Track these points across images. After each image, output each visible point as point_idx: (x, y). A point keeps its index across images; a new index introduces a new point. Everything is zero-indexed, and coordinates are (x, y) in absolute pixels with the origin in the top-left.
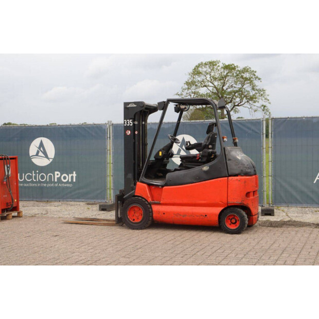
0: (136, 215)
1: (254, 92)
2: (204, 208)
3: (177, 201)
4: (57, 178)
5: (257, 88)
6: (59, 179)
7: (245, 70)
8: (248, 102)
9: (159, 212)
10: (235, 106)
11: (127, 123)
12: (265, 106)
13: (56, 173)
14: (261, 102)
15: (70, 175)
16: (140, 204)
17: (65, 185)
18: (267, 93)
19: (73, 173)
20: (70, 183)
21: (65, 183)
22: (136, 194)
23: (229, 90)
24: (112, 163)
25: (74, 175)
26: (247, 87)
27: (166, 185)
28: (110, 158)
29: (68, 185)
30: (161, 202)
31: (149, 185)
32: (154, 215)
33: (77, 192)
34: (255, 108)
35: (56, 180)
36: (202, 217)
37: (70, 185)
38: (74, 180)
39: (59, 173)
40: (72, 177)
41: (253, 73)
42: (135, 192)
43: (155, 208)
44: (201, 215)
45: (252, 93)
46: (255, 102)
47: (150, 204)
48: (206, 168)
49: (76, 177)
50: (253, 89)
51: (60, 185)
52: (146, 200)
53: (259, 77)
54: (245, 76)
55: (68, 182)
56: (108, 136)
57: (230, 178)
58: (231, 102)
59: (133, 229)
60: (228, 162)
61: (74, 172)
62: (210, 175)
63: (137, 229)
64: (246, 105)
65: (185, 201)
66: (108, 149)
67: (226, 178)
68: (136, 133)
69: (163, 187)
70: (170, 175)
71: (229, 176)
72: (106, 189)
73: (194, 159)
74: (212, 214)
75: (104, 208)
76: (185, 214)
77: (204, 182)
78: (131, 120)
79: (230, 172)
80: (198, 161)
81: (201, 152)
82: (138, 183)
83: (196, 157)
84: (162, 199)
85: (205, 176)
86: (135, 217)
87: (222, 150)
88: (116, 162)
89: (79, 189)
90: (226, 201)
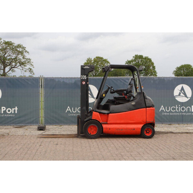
0: (92, 130)
1: (24, 60)
2: (133, 125)
3: (118, 122)
4: (3, 111)
5: (26, 58)
6: (5, 112)
7: (19, 46)
8: (20, 65)
9: (107, 128)
10: (12, 68)
11: (83, 77)
12: (31, 69)
13: (2, 108)
14: (28, 66)
15: (13, 109)
16: (96, 124)
17: (10, 115)
18: (32, 61)
19: (15, 108)
20: (13, 114)
21: (9, 114)
22: (93, 119)
23: (8, 58)
24: (44, 101)
25: (16, 109)
26: (20, 57)
27: (111, 113)
28: (42, 99)
29: (11, 115)
30: (108, 122)
31: (100, 113)
32: (104, 130)
33: (18, 119)
34: (25, 69)
35: (2, 112)
36: (132, 130)
37: (14, 116)
38: (16, 112)
39: (5, 108)
40: (15, 110)
41: (24, 48)
42: (92, 117)
43: (104, 126)
44: (132, 129)
45: (23, 60)
46: (25, 66)
47: (101, 124)
48: (133, 103)
50: (23, 58)
51: (5, 115)
52: (99, 122)
53: (28, 51)
54: (18, 49)
55: (11, 113)
56: (41, 85)
57: (147, 108)
58: (10, 65)
59: (91, 139)
60: (146, 100)
61: (16, 107)
62: (136, 107)
63: (94, 139)
64: (19, 67)
65: (122, 122)
66: (41, 93)
67: (145, 109)
68: (88, 83)
69: (108, 114)
70: (112, 107)
71: (146, 107)
72: (39, 117)
73: (124, 98)
74: (138, 128)
75: (41, 129)
76: (122, 129)
77: (133, 111)
78: (85, 76)
79: (147, 105)
80: (126, 100)
81: (128, 95)
82: (93, 112)
83: (124, 97)
84: (108, 121)
85: (133, 108)
86: (91, 132)
87: (142, 94)
88: (46, 101)
89: (19, 117)
90: (145, 121)
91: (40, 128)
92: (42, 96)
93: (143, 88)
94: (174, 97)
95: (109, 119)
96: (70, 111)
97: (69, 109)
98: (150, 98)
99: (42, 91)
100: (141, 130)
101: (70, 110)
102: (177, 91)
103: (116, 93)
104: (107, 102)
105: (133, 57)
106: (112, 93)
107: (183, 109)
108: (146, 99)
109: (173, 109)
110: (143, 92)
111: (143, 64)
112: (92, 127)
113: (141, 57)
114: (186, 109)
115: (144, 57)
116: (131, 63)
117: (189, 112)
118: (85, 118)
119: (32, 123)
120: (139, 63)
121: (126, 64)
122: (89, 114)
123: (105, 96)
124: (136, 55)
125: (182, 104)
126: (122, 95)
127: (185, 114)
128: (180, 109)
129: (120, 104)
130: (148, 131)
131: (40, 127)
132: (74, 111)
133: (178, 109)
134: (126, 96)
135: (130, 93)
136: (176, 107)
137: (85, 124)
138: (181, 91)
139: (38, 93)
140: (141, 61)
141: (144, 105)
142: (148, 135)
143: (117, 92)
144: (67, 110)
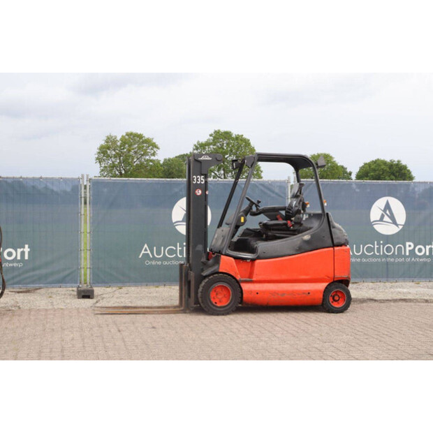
0: (220, 297)
2: (306, 284)
9: (251, 292)
11: (197, 181)
15: (19, 251)
16: (229, 284)
17: (11, 265)
19: (24, 248)
20: (19, 261)
21: (9, 261)
22: (220, 271)
25: (27, 249)
27: (259, 258)
28: (86, 227)
29: (15, 265)
30: (254, 279)
31: (236, 258)
32: (245, 295)
33: (31, 274)
36: (304, 295)
37: (20, 265)
38: (26, 258)
40: (23, 253)
42: (218, 268)
43: (245, 287)
44: (304, 293)
47: (238, 282)
48: (307, 237)
49: (29, 252)
52: (234, 278)
55: (15, 260)
57: (336, 248)
59: (218, 315)
60: (333, 230)
61: (27, 246)
62: (312, 246)
63: (223, 315)
65: (284, 277)
66: (83, 213)
67: (332, 249)
68: (207, 193)
69: (253, 260)
70: (262, 246)
71: (334, 245)
72: (79, 269)
73: (284, 227)
74: (317, 291)
75: (86, 295)
76: (283, 292)
77: (306, 254)
78: (202, 177)
79: (336, 241)
80: (288, 229)
81: (293, 219)
82: (222, 256)
83: (286, 224)
84: (254, 276)
85: (307, 247)
86: (217, 300)
87: (324, 216)
88: (95, 232)
89: (34, 269)
90: (332, 276)
91: (83, 294)
92: (86, 222)
93: (325, 204)
94: (370, 224)
95: (256, 270)
96: (148, 254)
97: (146, 250)
98: (340, 227)
99: (85, 211)
100: (324, 296)
101: (149, 252)
102: (376, 212)
103: (262, 215)
104: (244, 234)
105: (211, 135)
106: (254, 214)
107: (388, 250)
108: (334, 227)
109: (369, 250)
110: (326, 211)
111: (231, 151)
112: (218, 290)
113: (227, 135)
114: (395, 250)
115: (234, 136)
116: (204, 149)
117: (400, 255)
118: (202, 270)
119: (62, 281)
120: (222, 148)
121: (195, 151)
122: (211, 261)
123: (245, 220)
124: (215, 132)
125: (388, 239)
126: (277, 219)
127: (392, 260)
128: (383, 250)
129: (275, 238)
130: (336, 298)
131: (84, 291)
132: (159, 253)
133: (379, 250)
134: (289, 222)
135: (297, 216)
136: (374, 245)
137: (203, 283)
138: (385, 210)
139: (78, 214)
140: (228, 144)
141: (330, 241)
142: (336, 305)
143: (265, 212)
144: (143, 252)
